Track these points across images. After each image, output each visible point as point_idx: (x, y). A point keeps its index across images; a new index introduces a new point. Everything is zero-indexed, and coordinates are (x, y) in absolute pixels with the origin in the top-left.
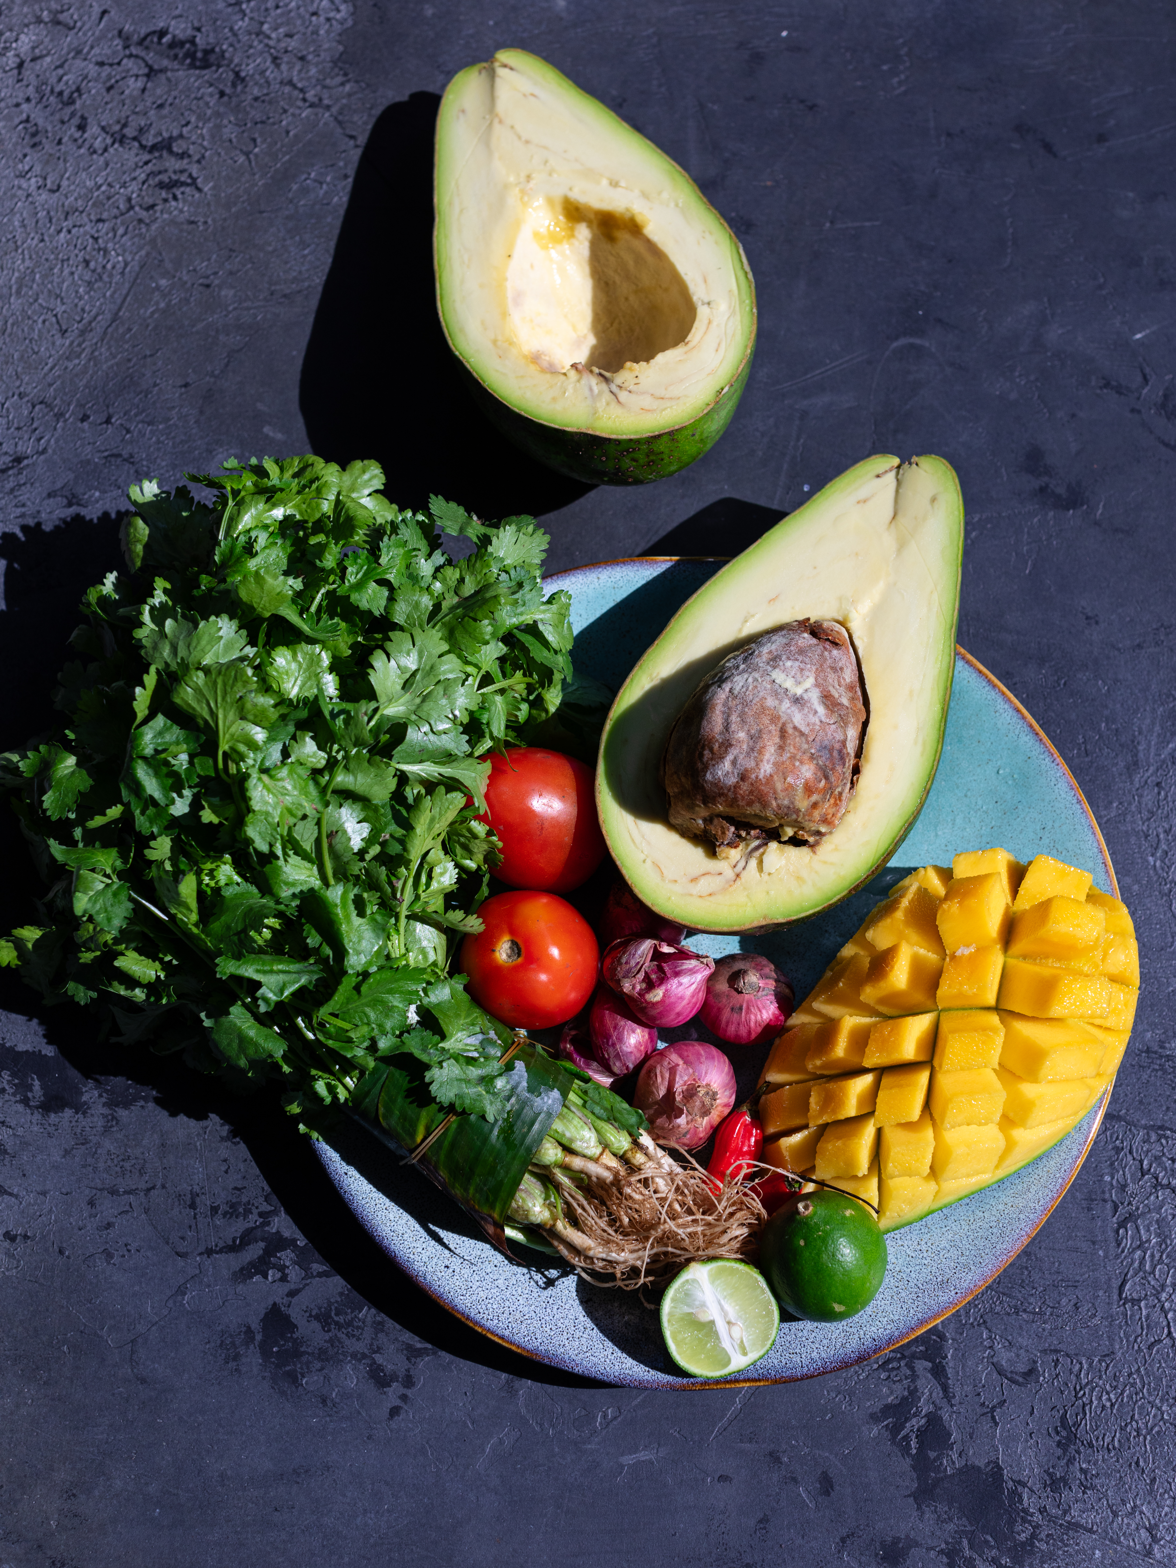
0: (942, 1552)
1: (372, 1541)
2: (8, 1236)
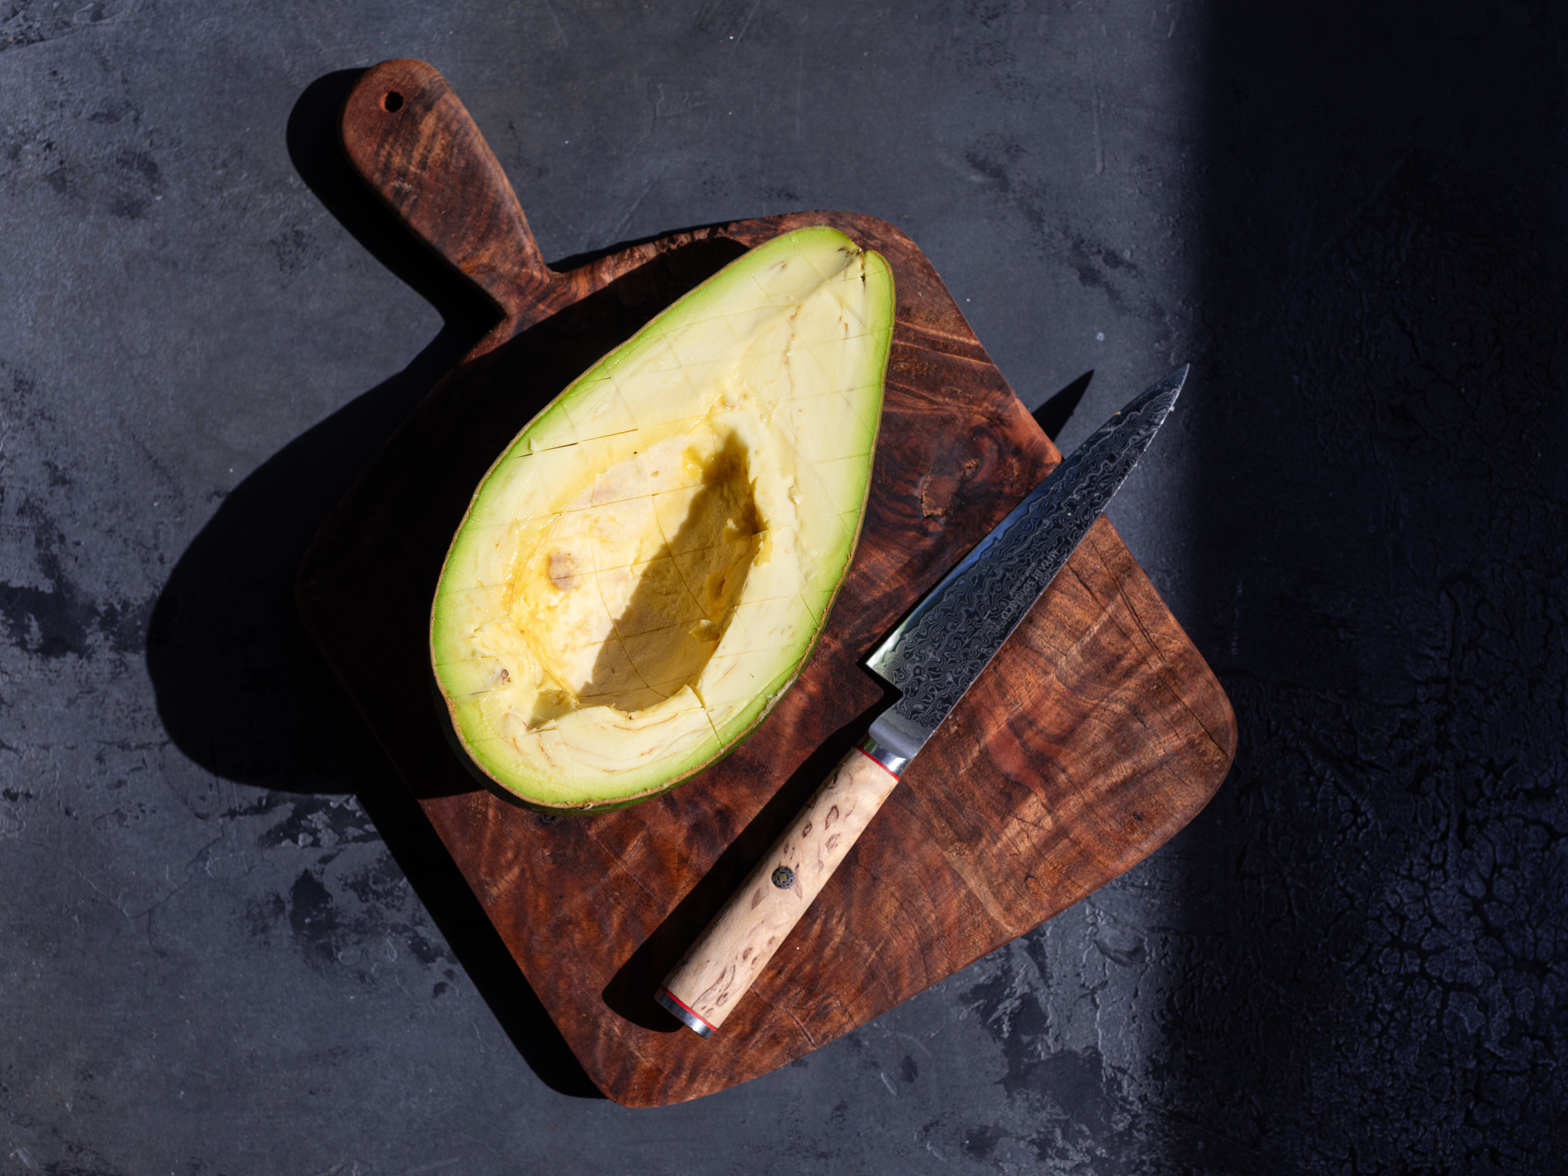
0: (1032, 1142)
1: (416, 1126)
2: (7, 793)
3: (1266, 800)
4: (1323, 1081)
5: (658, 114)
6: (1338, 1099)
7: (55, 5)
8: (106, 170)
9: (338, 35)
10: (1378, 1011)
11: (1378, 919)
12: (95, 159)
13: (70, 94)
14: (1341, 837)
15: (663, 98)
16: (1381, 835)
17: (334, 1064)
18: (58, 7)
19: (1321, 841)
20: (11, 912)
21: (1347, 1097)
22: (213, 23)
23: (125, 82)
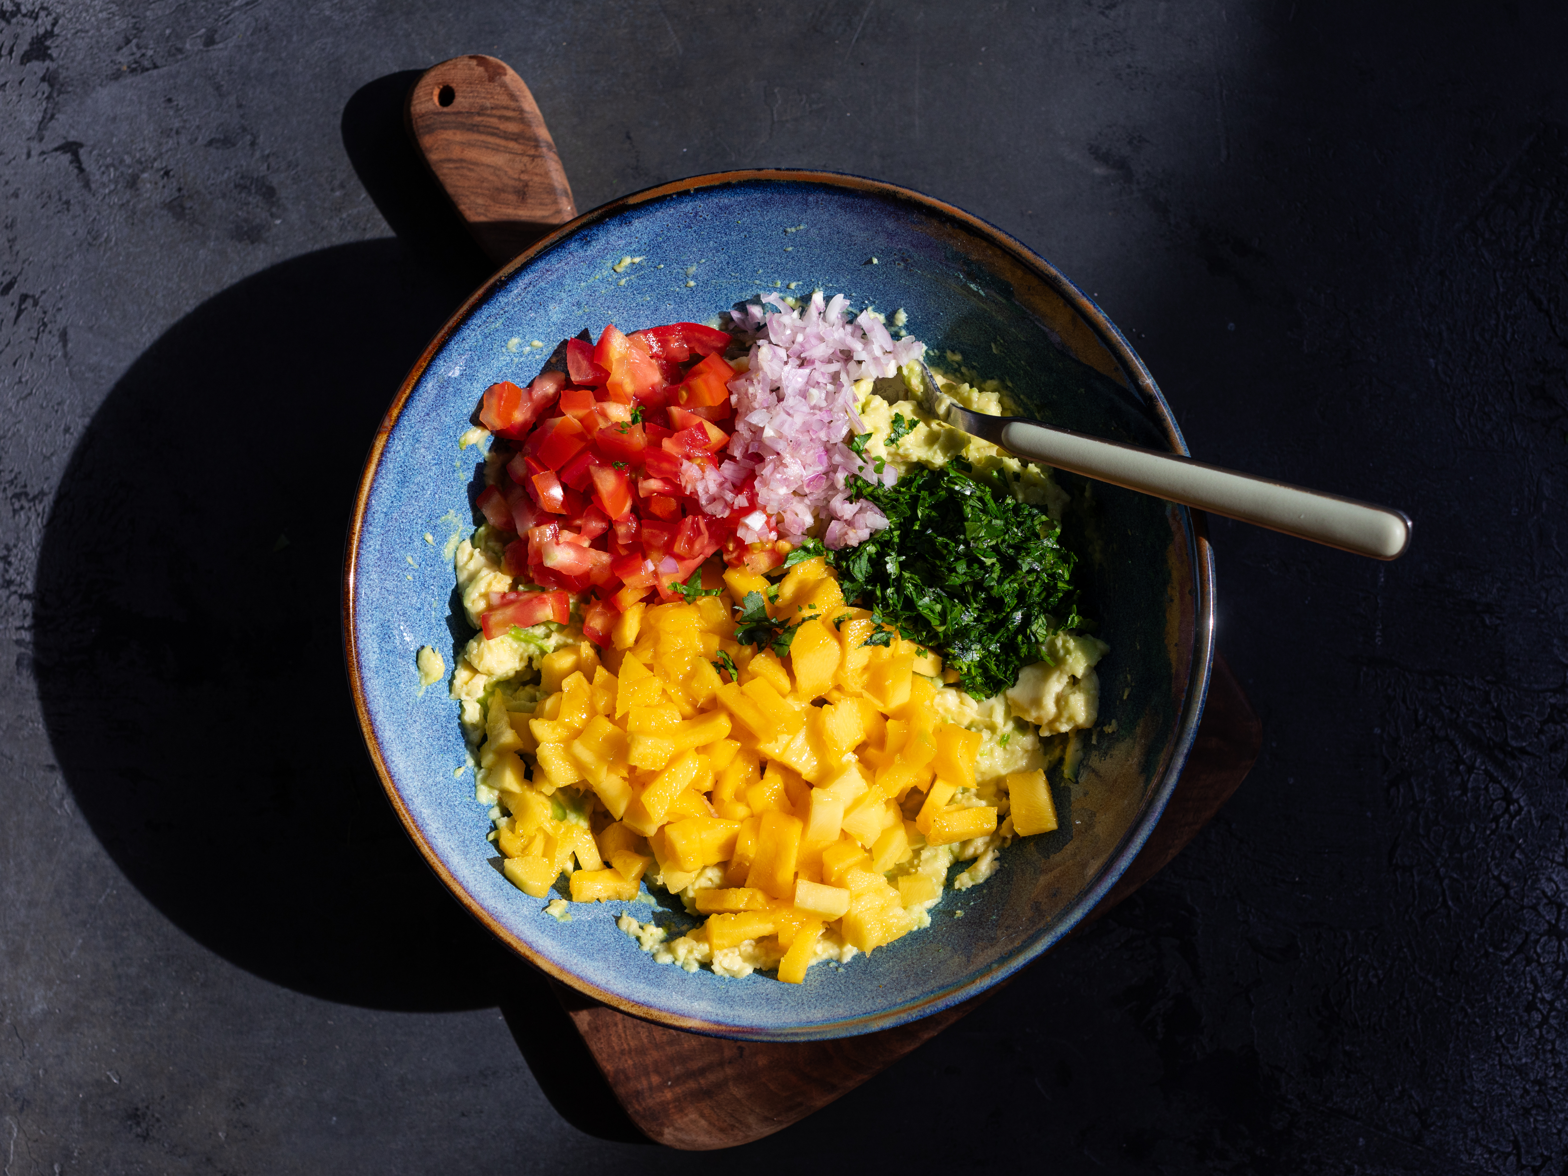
3: (1416, 790)
4: (1484, 1073)
5: (776, 119)
6: (1500, 1091)
7: (168, 32)
8: (224, 196)
9: (452, 51)
10: (1537, 1001)
11: (1534, 908)
12: (213, 185)
13: (185, 121)
14: (1494, 826)
15: (780, 102)
16: (1535, 822)
17: (485, 1085)
18: (170, 34)
19: (1474, 830)
20: (157, 943)
21: (1509, 1089)
22: (326, 44)
23: (240, 106)
